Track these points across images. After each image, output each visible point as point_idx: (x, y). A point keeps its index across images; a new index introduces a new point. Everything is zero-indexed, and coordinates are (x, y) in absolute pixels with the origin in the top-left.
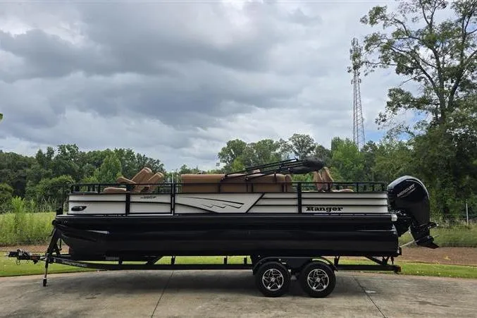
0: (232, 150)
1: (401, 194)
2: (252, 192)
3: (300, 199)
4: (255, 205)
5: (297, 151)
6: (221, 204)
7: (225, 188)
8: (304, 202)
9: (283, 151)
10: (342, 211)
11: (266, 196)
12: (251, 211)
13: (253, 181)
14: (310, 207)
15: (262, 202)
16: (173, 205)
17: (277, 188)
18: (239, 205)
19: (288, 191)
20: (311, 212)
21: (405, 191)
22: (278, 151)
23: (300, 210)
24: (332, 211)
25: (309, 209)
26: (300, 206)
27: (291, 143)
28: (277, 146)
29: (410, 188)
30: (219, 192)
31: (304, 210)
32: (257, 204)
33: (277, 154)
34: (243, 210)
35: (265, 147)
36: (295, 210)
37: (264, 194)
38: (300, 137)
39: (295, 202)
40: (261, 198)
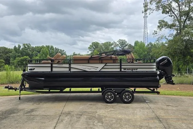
0: (94, 46)
1: (161, 63)
2: (102, 63)
3: (121, 65)
4: (102, 68)
5: (120, 46)
6: (90, 68)
7: (90, 61)
8: (122, 67)
9: (115, 46)
10: (138, 70)
11: (107, 64)
12: (101, 71)
13: (102, 59)
14: (125, 69)
16: (70, 68)
17: (112, 61)
18: (96, 68)
19: (115, 62)
20: (125, 71)
21: (163, 62)
22: (113, 46)
23: (121, 70)
24: (134, 70)
25: (124, 70)
26: (121, 68)
27: (118, 43)
28: (112, 44)
29: (165, 61)
30: (89, 63)
31: (122, 70)
32: (104, 68)
33: (112, 47)
34: (98, 70)
35: (107, 45)
36: (119, 70)
37: (106, 63)
38: (122, 40)
39: (119, 67)
40: (105, 65)
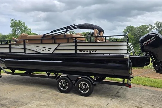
0: (128, 30)
2: (55, 43)
3: (76, 46)
5: (157, 29)
6: (42, 49)
7: (44, 41)
8: (78, 48)
9: (150, 29)
10: (97, 52)
11: (61, 45)
12: (54, 52)
13: (55, 38)
14: (81, 50)
15: (59, 48)
17: (66, 41)
18: (49, 50)
19: (69, 42)
20: (81, 53)
21: (148, 41)
22: (148, 29)
23: (76, 52)
24: (92, 53)
25: (80, 52)
26: (76, 50)
27: (155, 26)
28: (148, 27)
29: (152, 39)
30: (42, 43)
31: (78, 52)
32: (57, 49)
33: (148, 30)
34: (51, 52)
36: (73, 52)
37: (60, 44)
38: (160, 22)
39: (74, 48)
40: (58, 46)
